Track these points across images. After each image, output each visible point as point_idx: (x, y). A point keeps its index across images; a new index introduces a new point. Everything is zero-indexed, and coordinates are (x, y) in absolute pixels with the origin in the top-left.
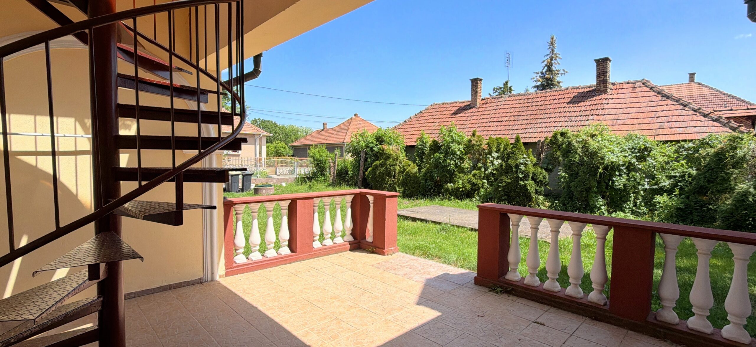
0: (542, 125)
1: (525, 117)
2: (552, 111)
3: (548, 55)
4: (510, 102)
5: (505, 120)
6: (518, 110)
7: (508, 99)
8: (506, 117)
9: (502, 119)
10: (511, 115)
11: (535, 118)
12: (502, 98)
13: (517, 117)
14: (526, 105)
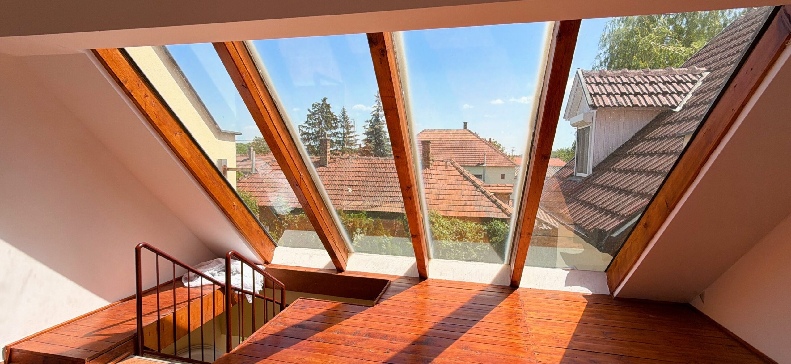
0: (387, 194)
1: (372, 184)
3: (375, 107)
4: (357, 165)
5: (356, 185)
6: (365, 175)
7: (355, 161)
8: (356, 181)
9: (352, 183)
10: (360, 180)
11: (381, 185)
12: (349, 160)
13: (365, 183)
14: (371, 170)
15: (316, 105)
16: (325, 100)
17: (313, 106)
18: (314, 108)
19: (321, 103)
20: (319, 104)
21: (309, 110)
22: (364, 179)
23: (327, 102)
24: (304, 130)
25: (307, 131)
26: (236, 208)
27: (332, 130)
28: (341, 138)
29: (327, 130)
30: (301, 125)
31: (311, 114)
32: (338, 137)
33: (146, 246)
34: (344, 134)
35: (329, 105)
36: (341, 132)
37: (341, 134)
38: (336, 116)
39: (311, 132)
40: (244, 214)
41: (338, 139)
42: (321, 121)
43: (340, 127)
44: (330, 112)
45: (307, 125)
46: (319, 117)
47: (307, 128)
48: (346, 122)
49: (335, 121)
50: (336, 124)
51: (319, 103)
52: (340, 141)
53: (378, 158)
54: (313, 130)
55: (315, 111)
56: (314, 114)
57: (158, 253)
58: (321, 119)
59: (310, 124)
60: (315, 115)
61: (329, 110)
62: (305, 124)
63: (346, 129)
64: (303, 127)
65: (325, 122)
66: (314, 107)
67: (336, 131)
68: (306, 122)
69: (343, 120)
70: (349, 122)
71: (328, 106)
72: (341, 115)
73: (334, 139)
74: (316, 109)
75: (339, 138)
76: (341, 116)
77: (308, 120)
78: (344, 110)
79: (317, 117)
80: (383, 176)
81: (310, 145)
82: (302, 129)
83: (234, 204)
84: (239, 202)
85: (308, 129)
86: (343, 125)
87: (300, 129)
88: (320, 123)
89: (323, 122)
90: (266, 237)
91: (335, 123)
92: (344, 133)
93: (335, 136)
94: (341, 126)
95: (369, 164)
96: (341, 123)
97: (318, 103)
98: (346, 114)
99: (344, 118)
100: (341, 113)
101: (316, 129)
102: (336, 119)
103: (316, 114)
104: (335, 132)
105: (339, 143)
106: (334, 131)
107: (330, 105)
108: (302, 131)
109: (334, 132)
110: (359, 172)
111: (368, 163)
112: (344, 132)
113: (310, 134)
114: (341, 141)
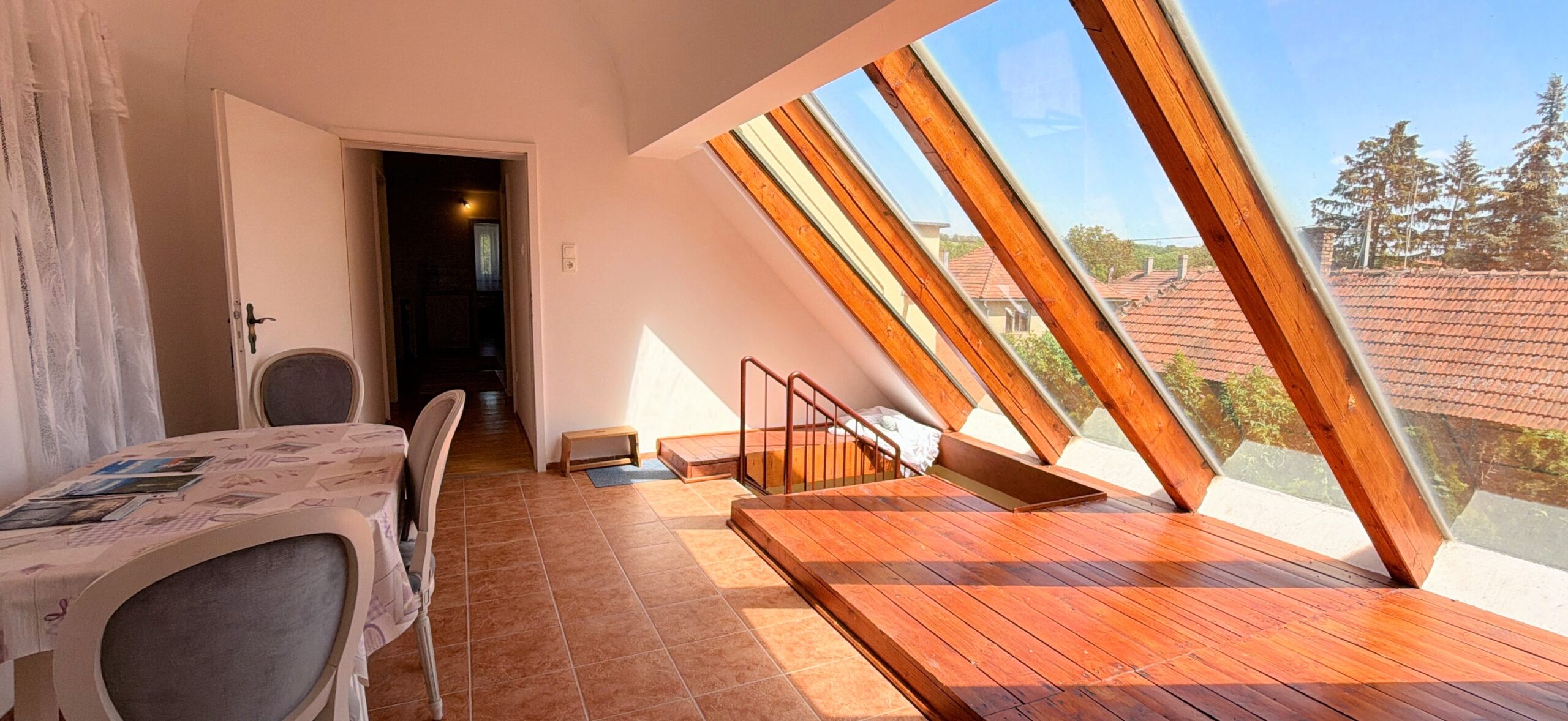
0: (1494, 372)
1: (1448, 342)
2: (1528, 335)
3: (1535, 127)
4: (1410, 293)
5: (1391, 341)
6: (1427, 317)
7: (1405, 282)
8: (1394, 332)
9: (1382, 336)
10: (1410, 330)
11: (1477, 347)
12: (1388, 278)
13: (1424, 338)
14: (1453, 306)
15: (1369, 144)
16: (1401, 126)
17: (1361, 146)
18: (1365, 153)
19: (1388, 137)
20: (1382, 141)
21: (1348, 159)
22: (1421, 328)
23: (1408, 132)
24: (1329, 210)
25: (1336, 212)
26: (891, 334)
27: (1415, 206)
28: (1444, 223)
29: (1398, 204)
30: (1320, 199)
31: (1352, 167)
32: (1434, 221)
33: (752, 360)
34: (1456, 214)
35: (1412, 139)
36: (1446, 207)
37: (1446, 212)
38: (1432, 166)
39: (1346, 213)
40: (909, 346)
41: (1434, 227)
42: (1383, 183)
43: (1445, 195)
44: (1413, 156)
45: (1339, 198)
46: (1377, 175)
47: (1337, 204)
48: (1467, 180)
49: (1430, 180)
50: (1432, 188)
51: (1382, 137)
52: (1439, 233)
53: (1486, 273)
54: (1356, 208)
55: (1367, 161)
56: (1361, 167)
57: (768, 372)
58: (1383, 178)
59: (1349, 195)
60: (1364, 171)
61: (1413, 153)
62: (1332, 194)
63: (1466, 198)
64: (1326, 202)
65: (1396, 185)
66: (1362, 151)
67: (1430, 206)
68: (1336, 190)
69: (1457, 175)
70: (1478, 180)
71: (1411, 142)
72: (1453, 161)
73: (1421, 228)
74: (1368, 156)
75: (1439, 223)
76: (1453, 165)
77: (1340, 184)
78: (1464, 147)
79: (1370, 175)
80: (1492, 323)
81: (1341, 245)
82: (1320, 208)
83: (889, 328)
84: (898, 326)
85: (1339, 207)
86: (1455, 187)
87: (1314, 210)
88: (1380, 187)
89: (1388, 186)
90: (951, 388)
91: (1428, 185)
92: (1457, 209)
93: (1426, 220)
94: (1447, 192)
95: (1450, 289)
96: (1449, 182)
97: (1377, 139)
98: (1472, 157)
99: (1463, 171)
100: (1453, 157)
101: (1363, 205)
102: (1433, 174)
103: (1368, 167)
104: (1426, 210)
105: (1436, 238)
106: (1422, 207)
107: (1418, 141)
108: (1322, 213)
109: (1420, 209)
110: (1410, 309)
111: (1449, 286)
112: (1455, 206)
113: (1345, 219)
114: (1443, 231)
